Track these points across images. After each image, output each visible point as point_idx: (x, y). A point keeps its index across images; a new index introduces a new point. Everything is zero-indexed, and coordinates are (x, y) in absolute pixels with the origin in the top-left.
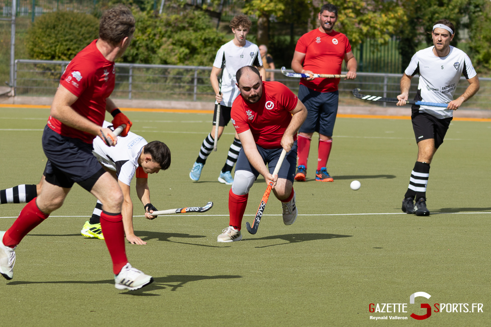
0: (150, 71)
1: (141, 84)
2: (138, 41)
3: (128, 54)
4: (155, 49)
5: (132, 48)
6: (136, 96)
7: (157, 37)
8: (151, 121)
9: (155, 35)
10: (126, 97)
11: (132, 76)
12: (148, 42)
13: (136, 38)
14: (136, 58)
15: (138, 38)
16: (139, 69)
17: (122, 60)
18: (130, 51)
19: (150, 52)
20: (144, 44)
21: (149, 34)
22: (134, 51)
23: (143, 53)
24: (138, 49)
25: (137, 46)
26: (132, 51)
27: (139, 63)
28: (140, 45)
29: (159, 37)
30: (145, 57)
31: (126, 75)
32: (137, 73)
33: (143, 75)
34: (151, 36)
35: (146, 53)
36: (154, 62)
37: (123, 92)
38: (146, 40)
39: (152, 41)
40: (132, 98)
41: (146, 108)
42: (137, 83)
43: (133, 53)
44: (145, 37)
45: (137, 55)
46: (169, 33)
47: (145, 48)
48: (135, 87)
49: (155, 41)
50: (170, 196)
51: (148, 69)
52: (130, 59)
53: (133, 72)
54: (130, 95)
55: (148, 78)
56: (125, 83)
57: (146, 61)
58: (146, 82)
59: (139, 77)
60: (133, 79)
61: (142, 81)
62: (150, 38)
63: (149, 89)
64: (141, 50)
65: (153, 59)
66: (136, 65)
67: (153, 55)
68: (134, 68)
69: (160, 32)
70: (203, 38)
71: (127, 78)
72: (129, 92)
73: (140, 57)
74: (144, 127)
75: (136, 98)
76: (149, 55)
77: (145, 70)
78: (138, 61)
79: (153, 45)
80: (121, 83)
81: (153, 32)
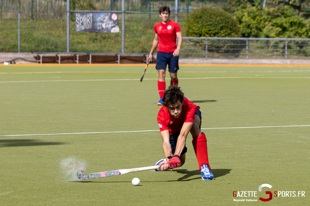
0: (259, 42)
1: (253, 50)
2: (251, 24)
3: (246, 32)
4: (262, 29)
5: (248, 29)
6: (251, 57)
7: (262, 22)
8: (260, 72)
9: (261, 20)
10: (245, 58)
11: (248, 45)
12: (257, 25)
13: (250, 22)
14: (250, 34)
15: (251, 23)
16: (252, 41)
17: (242, 36)
18: (246, 30)
19: (258, 31)
20: (254, 26)
21: (258, 20)
22: (249, 31)
23: (254, 31)
24: (251, 29)
25: (250, 27)
26: (248, 30)
27: (252, 37)
28: (253, 26)
29: (264, 21)
30: (256, 33)
31: (245, 44)
32: (251, 44)
33: (255, 44)
34: (259, 21)
35: (256, 31)
36: (261, 36)
37: (243, 55)
38: (256, 24)
39: (259, 24)
40: (248, 59)
41: (257, 64)
42: (251, 49)
43: (248, 31)
44: (255, 22)
45: (251, 32)
46: (269, 19)
47: (255, 28)
48: (250, 52)
49: (261, 24)
50: (273, 115)
51: (257, 41)
52: (246, 35)
53: (248, 43)
54: (247, 57)
55: (257, 46)
56: (244, 50)
57: (256, 36)
58: (257, 48)
59: (252, 46)
60: (249, 48)
61: (254, 48)
62: (258, 23)
63: (258, 53)
64: (253, 30)
65: (260, 35)
66: (251, 39)
67: (260, 33)
68: (249, 41)
69: (264, 19)
70: (290, 21)
71: (245, 46)
72: (246, 55)
73: (253, 34)
74: (256, 75)
75: (251, 59)
76: (258, 33)
77: (256, 41)
78: (251, 36)
79: (260, 26)
80: (241, 49)
81: (260, 19)
